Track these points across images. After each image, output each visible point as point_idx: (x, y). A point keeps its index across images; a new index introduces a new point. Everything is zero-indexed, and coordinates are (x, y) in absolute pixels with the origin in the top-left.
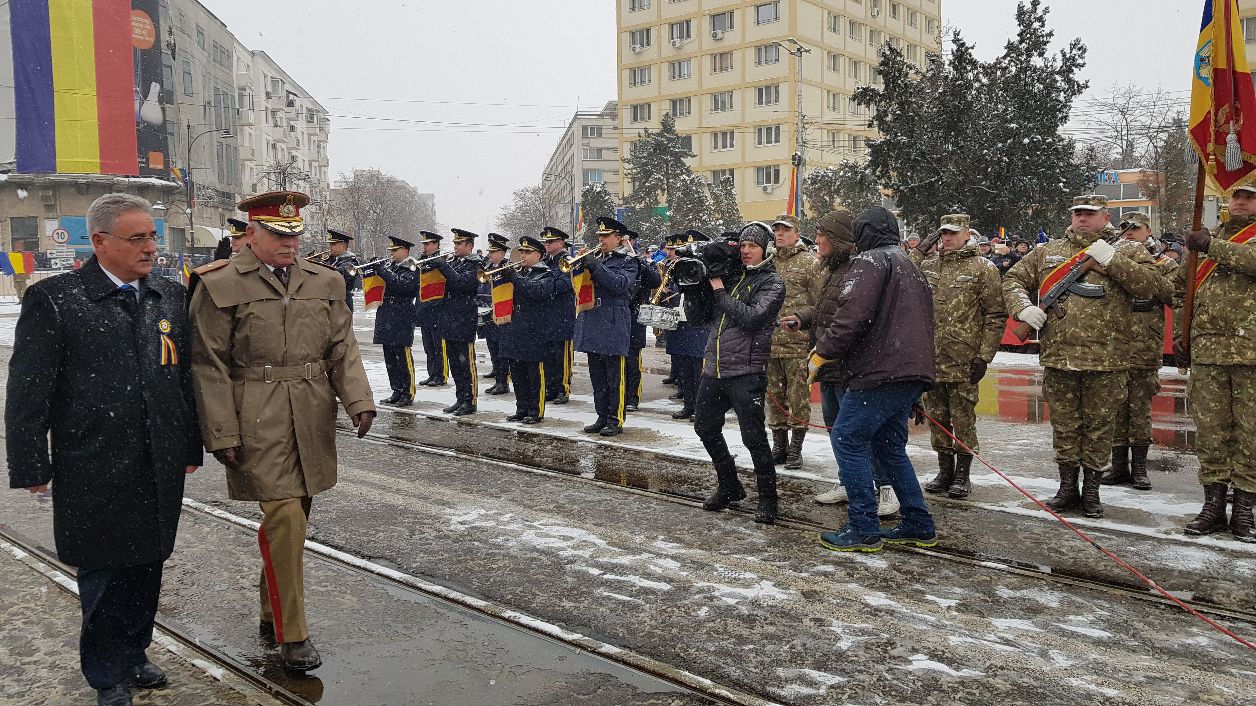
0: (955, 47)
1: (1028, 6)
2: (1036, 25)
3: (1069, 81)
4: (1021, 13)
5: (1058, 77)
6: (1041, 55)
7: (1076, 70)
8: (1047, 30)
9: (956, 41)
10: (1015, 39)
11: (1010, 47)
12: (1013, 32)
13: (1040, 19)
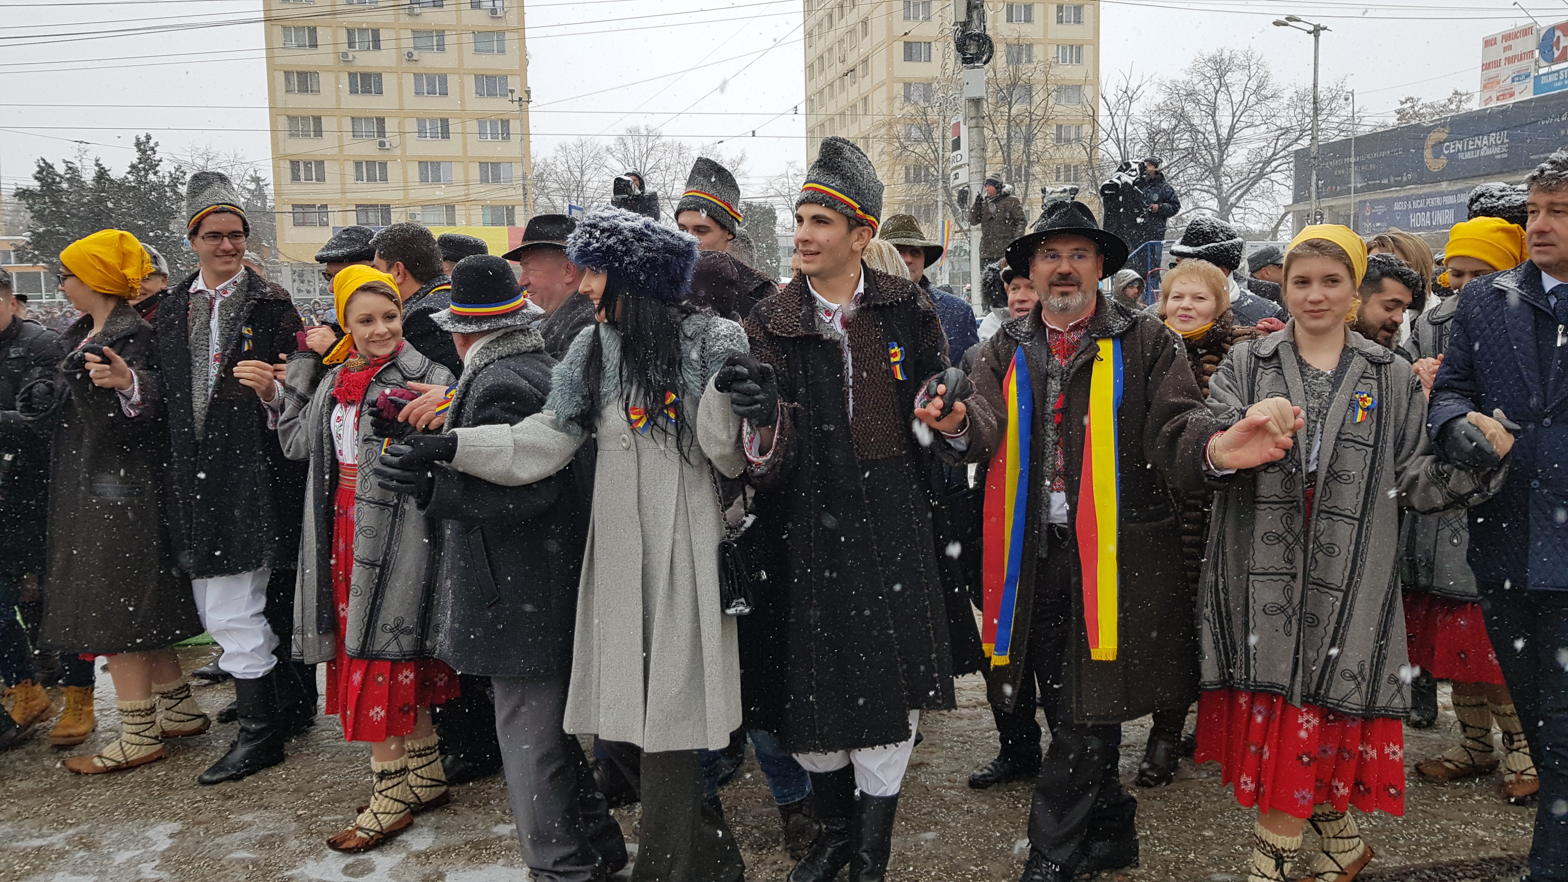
0: (97, 168)
1: (143, 139)
2: (149, 153)
3: (176, 193)
4: (138, 144)
5: (167, 189)
6: (155, 173)
7: (180, 186)
8: (157, 157)
9: (97, 165)
10: (135, 161)
11: (133, 167)
12: (134, 156)
13: (152, 149)
